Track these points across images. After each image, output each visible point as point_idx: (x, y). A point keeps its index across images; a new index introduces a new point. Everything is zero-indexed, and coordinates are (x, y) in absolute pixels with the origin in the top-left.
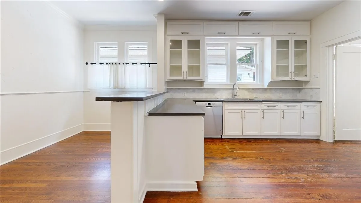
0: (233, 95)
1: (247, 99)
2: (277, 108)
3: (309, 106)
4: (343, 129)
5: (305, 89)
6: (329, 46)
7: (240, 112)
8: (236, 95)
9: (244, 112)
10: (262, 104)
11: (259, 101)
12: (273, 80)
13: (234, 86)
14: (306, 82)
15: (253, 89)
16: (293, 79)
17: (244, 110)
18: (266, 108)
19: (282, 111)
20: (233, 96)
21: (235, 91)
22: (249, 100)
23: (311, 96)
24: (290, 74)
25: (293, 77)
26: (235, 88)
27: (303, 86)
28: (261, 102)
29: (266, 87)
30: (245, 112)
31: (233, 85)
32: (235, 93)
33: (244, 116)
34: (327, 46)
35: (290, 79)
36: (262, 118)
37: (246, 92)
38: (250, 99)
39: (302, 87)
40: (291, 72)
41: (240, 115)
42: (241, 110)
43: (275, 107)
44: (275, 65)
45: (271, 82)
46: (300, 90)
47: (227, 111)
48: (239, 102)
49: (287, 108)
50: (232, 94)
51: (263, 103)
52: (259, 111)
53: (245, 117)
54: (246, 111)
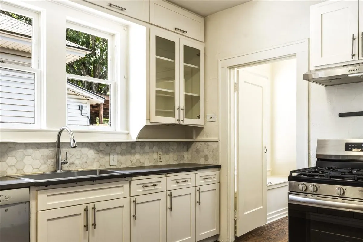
0: (58, 162)
1: (94, 172)
2: (159, 188)
3: (207, 177)
4: (245, 213)
5: (197, 143)
6: (230, 68)
7: (82, 212)
8: (66, 163)
9: (91, 212)
10: (132, 182)
11: (125, 176)
12: (149, 124)
13: (59, 137)
14: (198, 130)
15: (107, 144)
16: (181, 123)
17: (91, 206)
18: (140, 190)
19: (169, 193)
20: (57, 167)
21: (63, 151)
22: (98, 175)
23: (206, 158)
24: (177, 112)
25: (181, 118)
26: (62, 140)
27: (194, 138)
28: (129, 178)
29: (134, 138)
30: (94, 208)
31: (57, 134)
32: (63, 157)
33: (91, 222)
34: (228, 67)
35: (177, 123)
36: (132, 218)
37: (91, 153)
38: (101, 172)
39: (192, 138)
40: (179, 106)
41: (81, 221)
42: (84, 207)
43: (156, 187)
44: (154, 89)
45: (146, 127)
46: (188, 145)
47: (43, 217)
48: (79, 183)
49: (174, 186)
50: (54, 161)
51: (134, 178)
52: (125, 202)
53: (94, 225)
54: (98, 207)
